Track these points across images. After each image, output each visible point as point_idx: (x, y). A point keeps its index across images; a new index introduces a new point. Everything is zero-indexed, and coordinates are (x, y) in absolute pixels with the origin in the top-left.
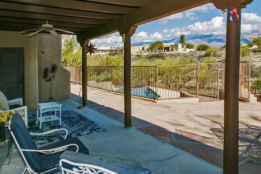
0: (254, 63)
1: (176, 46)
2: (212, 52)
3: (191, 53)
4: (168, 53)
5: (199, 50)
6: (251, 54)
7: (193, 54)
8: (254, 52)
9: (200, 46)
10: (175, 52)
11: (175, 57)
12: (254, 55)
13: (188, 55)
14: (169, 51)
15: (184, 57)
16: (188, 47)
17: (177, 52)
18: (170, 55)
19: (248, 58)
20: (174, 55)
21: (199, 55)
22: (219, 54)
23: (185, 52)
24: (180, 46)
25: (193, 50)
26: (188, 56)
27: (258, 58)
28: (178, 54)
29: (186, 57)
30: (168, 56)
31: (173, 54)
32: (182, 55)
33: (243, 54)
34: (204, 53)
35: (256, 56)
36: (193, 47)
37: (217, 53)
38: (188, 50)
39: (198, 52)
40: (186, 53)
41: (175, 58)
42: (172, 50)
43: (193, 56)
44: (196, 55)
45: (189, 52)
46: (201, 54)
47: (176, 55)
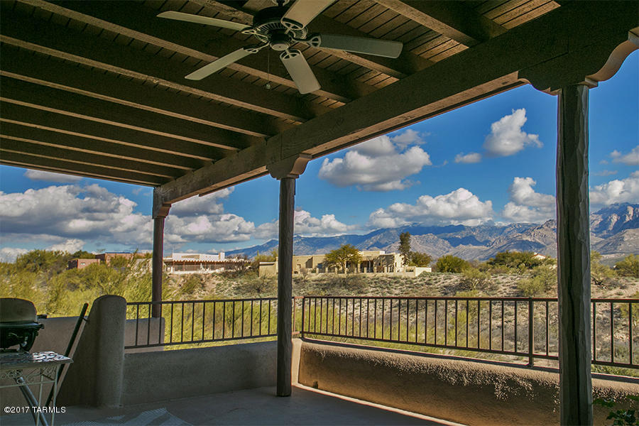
1: (389, 259)
2: (477, 278)
3: (427, 279)
4: (370, 275)
5: (442, 270)
7: (430, 282)
9: (445, 261)
10: (386, 273)
11: (387, 288)
13: (418, 282)
14: (372, 271)
15: (410, 287)
16: (418, 260)
17: (391, 275)
18: (375, 282)
20: (384, 281)
21: (446, 284)
22: (490, 284)
23: (410, 275)
24: (398, 259)
25: (429, 270)
26: (418, 284)
28: (394, 278)
29: (415, 289)
30: (372, 283)
31: (384, 279)
32: (404, 281)
33: (546, 285)
34: (455, 279)
36: (429, 262)
37: (486, 280)
38: (418, 271)
39: (442, 276)
40: (413, 277)
41: (386, 290)
42: (380, 270)
43: (431, 286)
44: (436, 283)
45: (419, 276)
46: (449, 281)
47: (390, 282)
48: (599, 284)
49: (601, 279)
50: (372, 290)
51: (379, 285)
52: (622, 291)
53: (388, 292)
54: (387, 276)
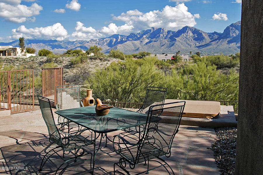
0: (90, 69)
1: (14, 50)
2: (54, 58)
3: (32, 59)
4: (4, 57)
5: (40, 55)
6: (88, 61)
7: (34, 60)
8: (91, 59)
9: (42, 51)
10: (12, 56)
11: (13, 63)
12: (91, 62)
13: (28, 60)
14: (5, 55)
15: (24, 62)
16: (28, 51)
17: (15, 57)
18: (7, 60)
19: (86, 65)
20: (11, 60)
21: (41, 61)
22: (60, 60)
23: (24, 57)
24: (19, 50)
25: (34, 55)
26: (28, 61)
27: (93, 64)
28: (16, 58)
29: (26, 63)
30: (5, 61)
31: (11, 59)
32: (21, 60)
33: (82, 60)
34: (45, 58)
35: (92, 63)
36: (35, 52)
37: (58, 59)
38: (29, 55)
39: (40, 57)
40: (26, 58)
41: (12, 64)
42: (9, 54)
43: (34, 62)
44: (37, 60)
45: (29, 58)
46: (42, 59)
47: (14, 60)
48: (101, 60)
49: (102, 58)
50: (5, 64)
51: (8, 61)
52: (108, 62)
53: (13, 65)
54: (13, 58)
